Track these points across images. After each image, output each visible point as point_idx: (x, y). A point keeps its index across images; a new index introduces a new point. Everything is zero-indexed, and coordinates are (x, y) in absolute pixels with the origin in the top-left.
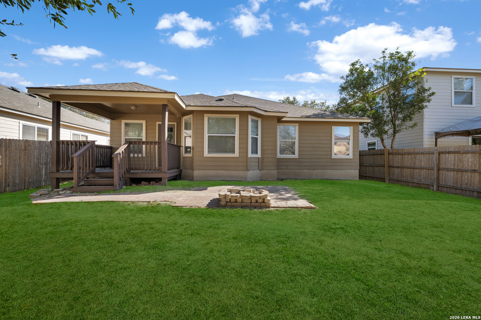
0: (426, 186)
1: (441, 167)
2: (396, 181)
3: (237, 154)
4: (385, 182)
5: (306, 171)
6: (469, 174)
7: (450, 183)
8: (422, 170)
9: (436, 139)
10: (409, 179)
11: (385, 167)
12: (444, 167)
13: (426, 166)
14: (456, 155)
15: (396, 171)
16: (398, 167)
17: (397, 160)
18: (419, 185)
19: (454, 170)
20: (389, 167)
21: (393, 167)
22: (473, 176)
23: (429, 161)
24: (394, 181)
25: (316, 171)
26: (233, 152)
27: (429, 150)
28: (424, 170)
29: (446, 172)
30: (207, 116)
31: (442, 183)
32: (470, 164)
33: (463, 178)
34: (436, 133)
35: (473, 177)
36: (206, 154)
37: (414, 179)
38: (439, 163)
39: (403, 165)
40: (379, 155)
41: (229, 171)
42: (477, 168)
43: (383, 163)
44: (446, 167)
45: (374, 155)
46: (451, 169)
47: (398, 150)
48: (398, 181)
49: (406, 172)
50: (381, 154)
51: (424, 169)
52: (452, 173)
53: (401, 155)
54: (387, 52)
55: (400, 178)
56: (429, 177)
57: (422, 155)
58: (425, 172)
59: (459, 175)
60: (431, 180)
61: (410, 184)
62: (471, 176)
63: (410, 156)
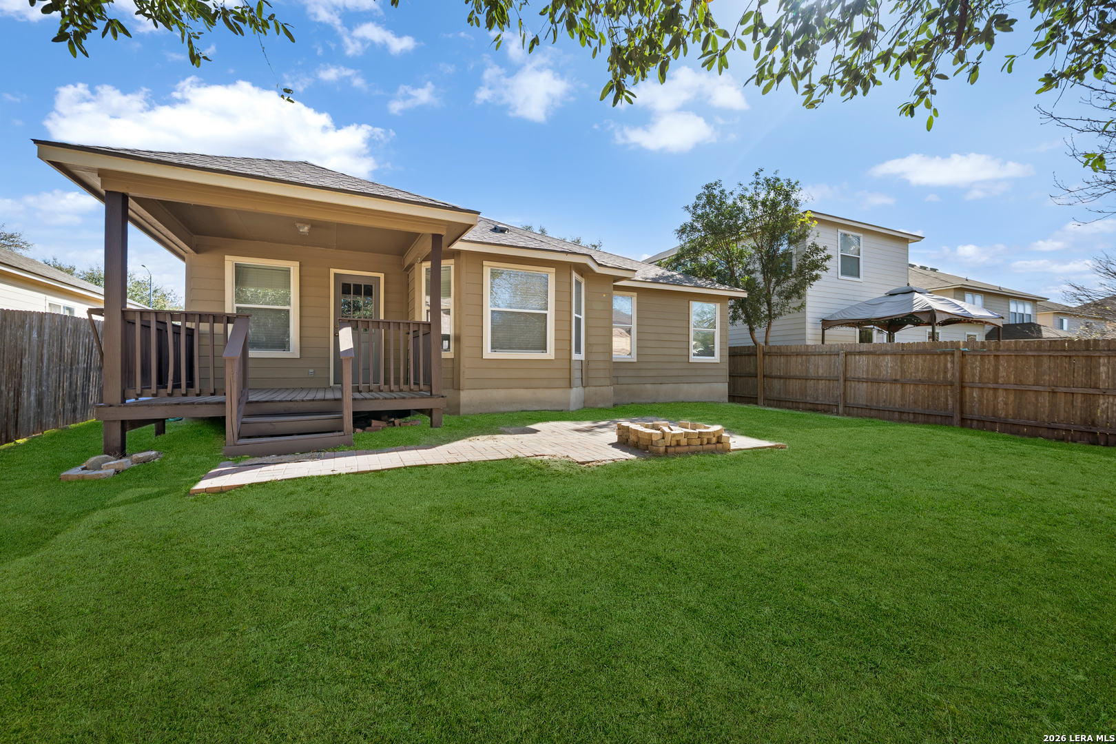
0: (827, 407)
1: (848, 376)
2: (775, 402)
3: (550, 354)
4: (756, 403)
5: (649, 386)
6: (889, 385)
7: (862, 401)
8: (820, 381)
9: (823, 330)
10: (798, 398)
11: (756, 377)
12: (853, 376)
13: (825, 375)
14: (871, 357)
15: (777, 384)
16: (780, 378)
17: (778, 365)
18: (815, 408)
19: (867, 381)
20: (764, 376)
21: (772, 377)
22: (893, 388)
23: (830, 366)
24: (772, 402)
25: (664, 387)
26: (543, 348)
27: (831, 348)
28: (823, 382)
29: (857, 383)
30: (489, 266)
31: (851, 401)
32: (889, 371)
33: (880, 392)
34: (823, 320)
35: (893, 391)
36: (488, 353)
37: (806, 398)
38: (846, 370)
39: (788, 374)
40: (745, 355)
41: (535, 390)
42: (898, 378)
43: (752, 371)
44: (857, 376)
45: (734, 356)
46: (863, 378)
47: (779, 348)
48: (779, 403)
49: (794, 385)
50: (749, 355)
51: (822, 380)
52: (865, 384)
53: (785, 357)
54: (762, 175)
55: (783, 396)
56: (831, 393)
57: (820, 357)
58: (824, 385)
59: (875, 388)
60: (833, 396)
61: (801, 406)
62: (891, 389)
63: (799, 359)
